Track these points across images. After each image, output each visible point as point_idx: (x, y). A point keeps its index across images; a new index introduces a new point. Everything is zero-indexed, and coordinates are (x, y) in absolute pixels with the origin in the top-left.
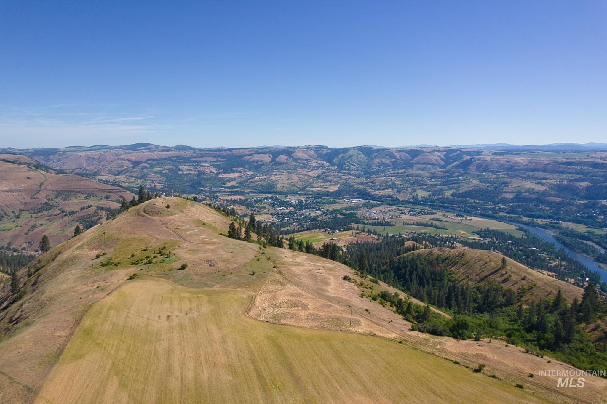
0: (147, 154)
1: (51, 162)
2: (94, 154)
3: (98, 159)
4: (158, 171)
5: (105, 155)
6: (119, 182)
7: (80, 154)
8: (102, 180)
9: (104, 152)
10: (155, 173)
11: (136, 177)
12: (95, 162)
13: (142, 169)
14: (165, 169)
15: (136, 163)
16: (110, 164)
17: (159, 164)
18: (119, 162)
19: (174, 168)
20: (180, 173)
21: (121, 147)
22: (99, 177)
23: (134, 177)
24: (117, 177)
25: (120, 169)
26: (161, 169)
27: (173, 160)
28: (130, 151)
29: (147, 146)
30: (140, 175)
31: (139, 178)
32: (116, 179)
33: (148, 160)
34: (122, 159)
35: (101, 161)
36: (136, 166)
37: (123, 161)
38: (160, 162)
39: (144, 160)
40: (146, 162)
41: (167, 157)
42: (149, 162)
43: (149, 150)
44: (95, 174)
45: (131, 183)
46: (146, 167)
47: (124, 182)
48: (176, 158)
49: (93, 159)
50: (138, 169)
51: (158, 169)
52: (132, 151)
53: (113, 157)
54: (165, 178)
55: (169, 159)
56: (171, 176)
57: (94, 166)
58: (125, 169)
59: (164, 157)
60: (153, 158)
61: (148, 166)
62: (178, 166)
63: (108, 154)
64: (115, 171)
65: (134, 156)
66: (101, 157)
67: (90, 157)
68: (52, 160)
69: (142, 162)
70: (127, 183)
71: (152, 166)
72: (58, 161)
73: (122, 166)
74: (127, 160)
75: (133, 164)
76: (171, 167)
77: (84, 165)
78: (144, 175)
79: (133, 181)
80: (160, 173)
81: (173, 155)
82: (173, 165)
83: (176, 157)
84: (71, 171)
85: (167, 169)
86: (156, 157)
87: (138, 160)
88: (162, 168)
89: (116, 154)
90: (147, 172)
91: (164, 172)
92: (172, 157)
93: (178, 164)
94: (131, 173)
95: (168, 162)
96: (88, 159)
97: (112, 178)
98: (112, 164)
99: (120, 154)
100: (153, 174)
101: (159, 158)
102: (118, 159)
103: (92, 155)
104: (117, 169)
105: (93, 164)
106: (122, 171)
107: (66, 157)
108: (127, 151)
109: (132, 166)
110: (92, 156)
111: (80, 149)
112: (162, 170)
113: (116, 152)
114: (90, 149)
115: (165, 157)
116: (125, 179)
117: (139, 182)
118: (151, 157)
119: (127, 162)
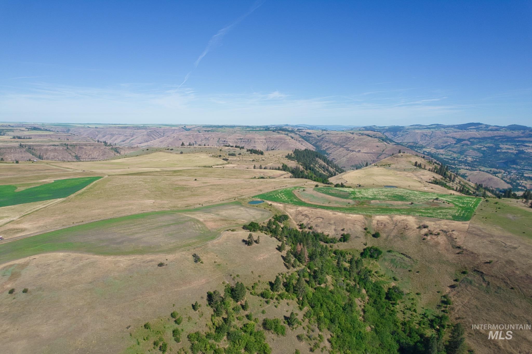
0: (473, 133)
1: (397, 137)
2: (427, 131)
3: (430, 136)
4: (477, 148)
5: (436, 132)
6: (438, 154)
7: (417, 131)
8: (426, 152)
9: (436, 130)
10: (474, 149)
11: (454, 152)
12: (427, 138)
13: (463, 145)
14: (484, 147)
15: (459, 141)
16: (438, 140)
17: (480, 142)
18: (445, 139)
19: (494, 146)
20: (498, 151)
21: (453, 126)
22: (424, 149)
23: (452, 151)
24: (438, 150)
25: (445, 145)
26: (480, 146)
27: (496, 139)
28: (458, 130)
29: (477, 126)
30: (459, 150)
31: (455, 153)
32: (437, 152)
33: (470, 138)
34: (448, 137)
35: (432, 137)
36: (459, 143)
37: (448, 138)
38: (482, 141)
39: (467, 138)
40: (468, 140)
41: (490, 136)
42: (471, 140)
43: (478, 129)
44: (422, 147)
45: (448, 155)
46: (467, 145)
47: (442, 155)
48: (499, 138)
49: (426, 135)
50: (459, 145)
51: (478, 146)
52: (460, 130)
53: (441, 134)
54: (482, 155)
55: (492, 138)
56: (488, 153)
57: (425, 141)
58: (449, 145)
59: (486, 136)
60: (476, 137)
61: (469, 143)
62: (499, 145)
63: (438, 132)
64: (440, 146)
65: (459, 135)
66: (433, 134)
67: (424, 134)
68: (398, 135)
69: (465, 140)
70: (444, 156)
71: (473, 143)
72: (402, 136)
73: (446, 142)
74: (452, 137)
75: (456, 141)
76: (491, 145)
77: (419, 140)
78: (463, 151)
79: (450, 154)
80: (479, 150)
81: (497, 135)
82: (493, 144)
83: (500, 136)
84: (406, 144)
85: (486, 147)
86: (478, 136)
87: (462, 138)
88: (482, 145)
89: (445, 132)
90: (466, 148)
91: (483, 149)
92: (495, 136)
93: (499, 143)
94: (452, 148)
95: (489, 141)
96: (422, 136)
97: (433, 151)
98: (440, 140)
99: (448, 132)
100: (471, 150)
101: (482, 136)
102: (445, 137)
103: (426, 132)
104: (442, 144)
105: (425, 140)
106: (446, 146)
107: (407, 134)
108: (456, 130)
109: (455, 142)
110: (425, 134)
111: (419, 127)
112: (481, 148)
113: (446, 131)
114: (428, 128)
115: (488, 136)
116: (444, 153)
117: (455, 156)
118: (473, 136)
119: (451, 139)
